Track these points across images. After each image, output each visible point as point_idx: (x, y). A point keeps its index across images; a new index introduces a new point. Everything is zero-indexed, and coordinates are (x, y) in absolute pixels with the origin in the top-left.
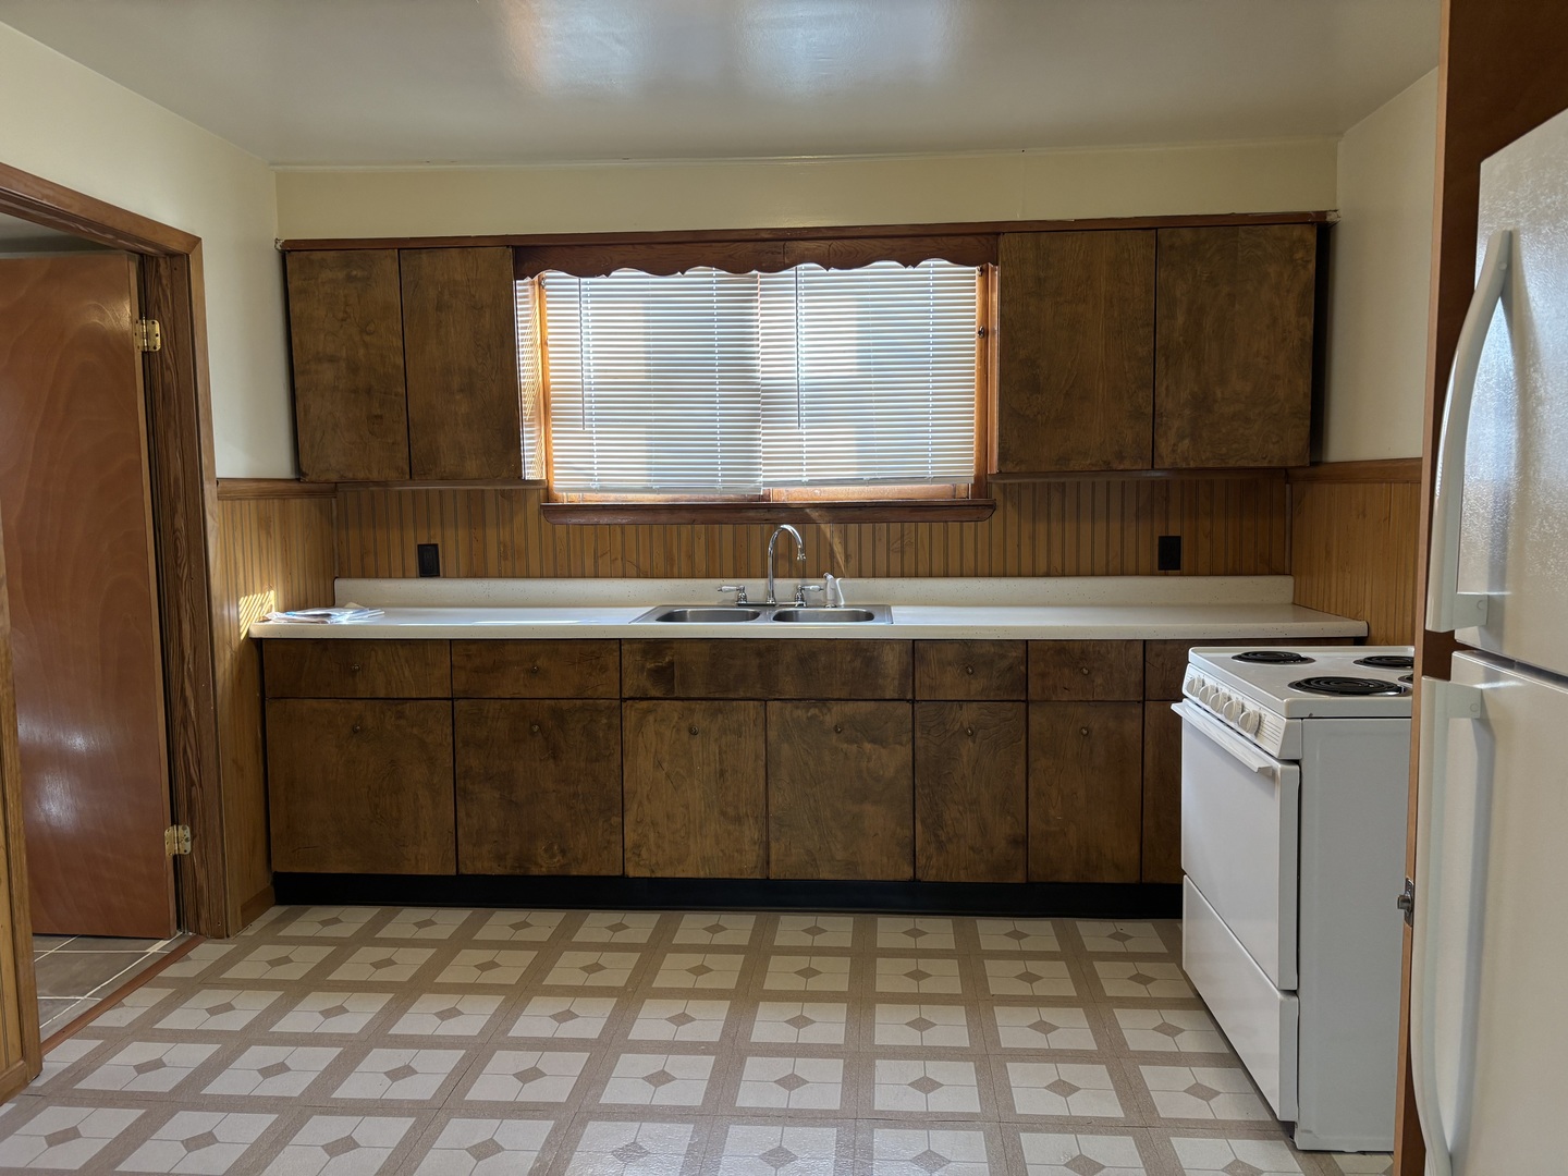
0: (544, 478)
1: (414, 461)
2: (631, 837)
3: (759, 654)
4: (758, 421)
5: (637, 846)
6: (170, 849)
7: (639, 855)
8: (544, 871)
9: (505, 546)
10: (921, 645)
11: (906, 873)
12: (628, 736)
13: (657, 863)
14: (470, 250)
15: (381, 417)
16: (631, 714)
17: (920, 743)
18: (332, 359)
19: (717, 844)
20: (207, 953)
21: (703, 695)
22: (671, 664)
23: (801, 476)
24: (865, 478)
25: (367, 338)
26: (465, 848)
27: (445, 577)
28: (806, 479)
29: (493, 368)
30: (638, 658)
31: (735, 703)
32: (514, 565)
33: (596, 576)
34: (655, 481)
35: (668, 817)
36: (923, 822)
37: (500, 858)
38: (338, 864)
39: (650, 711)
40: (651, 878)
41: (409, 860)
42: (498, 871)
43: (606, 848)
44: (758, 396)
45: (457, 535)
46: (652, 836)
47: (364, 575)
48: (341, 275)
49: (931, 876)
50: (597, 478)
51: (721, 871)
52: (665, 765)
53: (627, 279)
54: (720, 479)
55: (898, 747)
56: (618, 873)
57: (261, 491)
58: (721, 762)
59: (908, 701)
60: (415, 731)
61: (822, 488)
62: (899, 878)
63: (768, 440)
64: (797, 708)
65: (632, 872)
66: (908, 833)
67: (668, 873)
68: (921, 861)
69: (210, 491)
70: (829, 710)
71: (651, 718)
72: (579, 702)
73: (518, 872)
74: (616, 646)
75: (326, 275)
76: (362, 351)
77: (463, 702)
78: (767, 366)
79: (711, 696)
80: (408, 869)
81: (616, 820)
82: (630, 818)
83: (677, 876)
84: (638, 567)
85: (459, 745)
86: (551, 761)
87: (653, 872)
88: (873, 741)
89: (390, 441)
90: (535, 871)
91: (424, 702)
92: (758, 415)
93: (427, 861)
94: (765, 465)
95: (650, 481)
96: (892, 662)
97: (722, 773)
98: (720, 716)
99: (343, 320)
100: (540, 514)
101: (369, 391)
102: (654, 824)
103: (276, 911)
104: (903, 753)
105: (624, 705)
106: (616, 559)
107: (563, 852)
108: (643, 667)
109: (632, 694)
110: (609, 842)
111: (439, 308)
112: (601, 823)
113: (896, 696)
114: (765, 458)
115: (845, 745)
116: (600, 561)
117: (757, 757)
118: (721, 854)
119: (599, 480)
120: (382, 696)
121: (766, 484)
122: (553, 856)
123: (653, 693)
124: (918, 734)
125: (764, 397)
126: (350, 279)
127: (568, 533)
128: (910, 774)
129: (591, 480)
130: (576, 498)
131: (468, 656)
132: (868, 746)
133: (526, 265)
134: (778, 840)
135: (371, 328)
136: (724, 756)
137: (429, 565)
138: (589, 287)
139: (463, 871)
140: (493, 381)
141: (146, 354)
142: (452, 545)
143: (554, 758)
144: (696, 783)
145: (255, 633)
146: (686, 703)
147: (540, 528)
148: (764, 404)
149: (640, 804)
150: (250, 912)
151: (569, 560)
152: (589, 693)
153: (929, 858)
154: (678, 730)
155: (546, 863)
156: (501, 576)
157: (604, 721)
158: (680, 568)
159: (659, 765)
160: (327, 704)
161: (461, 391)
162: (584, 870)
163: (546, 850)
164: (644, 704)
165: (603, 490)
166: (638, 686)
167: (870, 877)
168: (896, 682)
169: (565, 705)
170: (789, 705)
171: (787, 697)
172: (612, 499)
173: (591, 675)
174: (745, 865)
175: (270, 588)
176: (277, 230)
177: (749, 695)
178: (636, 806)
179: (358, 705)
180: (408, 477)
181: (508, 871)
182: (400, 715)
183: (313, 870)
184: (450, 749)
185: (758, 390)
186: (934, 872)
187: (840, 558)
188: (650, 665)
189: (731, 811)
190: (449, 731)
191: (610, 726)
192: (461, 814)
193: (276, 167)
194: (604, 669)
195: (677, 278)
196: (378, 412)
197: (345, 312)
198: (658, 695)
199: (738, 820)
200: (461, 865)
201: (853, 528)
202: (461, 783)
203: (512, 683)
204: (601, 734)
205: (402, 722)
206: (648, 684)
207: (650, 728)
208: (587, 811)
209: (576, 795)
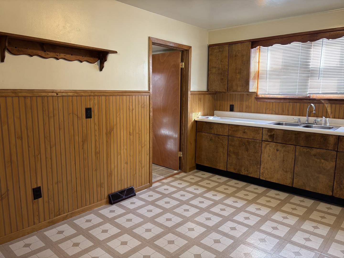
0: (256, 91)
1: (228, 88)
2: (262, 171)
3: (295, 134)
4: (309, 78)
5: (263, 173)
6: (179, 156)
7: (263, 175)
8: (243, 174)
9: (247, 106)
10: (341, 137)
11: (330, 194)
12: (263, 149)
13: (267, 177)
14: (242, 43)
16: (264, 144)
17: (338, 162)
18: (215, 68)
19: (281, 176)
20: (183, 174)
21: (281, 142)
22: (274, 134)
23: (319, 92)
24: (338, 92)
25: (222, 63)
26: (228, 166)
27: (234, 111)
28: (321, 93)
29: (245, 68)
30: (266, 132)
31: (288, 145)
32: (248, 110)
33: (266, 113)
34: (281, 92)
35: (270, 168)
36: (336, 182)
37: (235, 169)
38: (206, 164)
39: (268, 144)
40: (265, 180)
41: (218, 166)
42: (234, 172)
43: (256, 172)
44: (310, 72)
45: (238, 103)
46: (266, 171)
47: (220, 110)
48: (218, 50)
49: (337, 196)
50: (267, 92)
51: (281, 183)
52: (270, 157)
53: (277, 46)
54: (297, 92)
55: (331, 162)
56: (258, 178)
57: (200, 93)
58: (284, 158)
59: (336, 151)
60: (221, 141)
61: (326, 95)
62: (328, 194)
63: (311, 83)
64: (304, 148)
65: (261, 178)
66: (332, 184)
67: (269, 180)
68: (335, 192)
69: (189, 93)
70: (313, 150)
71: (268, 146)
72: (253, 140)
73: (238, 173)
74: (262, 129)
75: (215, 51)
76: (220, 66)
77: (230, 137)
78: (313, 64)
79: (283, 143)
80: (218, 168)
81: (259, 166)
82: (262, 167)
83: (271, 181)
84: (275, 112)
85: (229, 145)
86: (246, 152)
87: (266, 179)
88: (324, 160)
89: (224, 84)
90: (241, 173)
91: (223, 136)
92: (309, 76)
93: (221, 167)
94: (309, 89)
95: (280, 92)
96: (332, 141)
97: (284, 161)
98: (284, 148)
99: (218, 59)
100: (255, 99)
101: (221, 74)
102: (267, 169)
103: (196, 170)
104: (333, 164)
105: (262, 142)
106: (270, 110)
107: (247, 171)
108: (267, 134)
109: (264, 140)
110: (257, 171)
111: (236, 56)
112: (255, 167)
113: (332, 149)
114: (310, 87)
115: (316, 160)
116: (267, 110)
117: (292, 159)
118: (282, 179)
119: (268, 92)
120: (216, 134)
121: (309, 94)
122: (245, 171)
124: (338, 160)
125: (311, 72)
126: (220, 51)
127: (260, 103)
128: (334, 170)
129: (266, 92)
130: (263, 96)
131: (232, 128)
132: (323, 161)
133: (254, 45)
134: (296, 178)
135: (223, 61)
136: (284, 157)
137: (232, 109)
138: (270, 49)
139: (228, 170)
140: (245, 71)
141: (182, 69)
142: (237, 106)
143: (247, 151)
144: (277, 162)
145: (196, 120)
146: (277, 144)
147: (255, 102)
148: (311, 74)
149: (264, 164)
150: (191, 169)
151: (260, 110)
152: (255, 138)
153: (337, 191)
154: (274, 149)
155: (244, 173)
156: (246, 112)
157: (258, 145)
158: (285, 113)
160: (206, 134)
161: (239, 73)
162: (251, 175)
163: (244, 170)
164: (267, 142)
165: (268, 94)
166: (266, 138)
167: (320, 192)
168: (333, 146)
169: (250, 140)
170: (302, 148)
171: (301, 145)
172: (271, 96)
173: (256, 134)
174: (287, 182)
175: (200, 111)
176: (208, 43)
177: (292, 144)
178: (263, 164)
179: (212, 135)
180: (227, 91)
181: (236, 172)
182: (219, 138)
183: (202, 164)
184: (227, 146)
185: (310, 70)
186: (338, 195)
187: (329, 113)
188: (269, 134)
189: (285, 169)
190: (227, 142)
191: (259, 146)
192: (228, 159)
193: (209, 31)
194: (259, 134)
195: (289, 45)
196: (223, 78)
197: (218, 58)
198: (270, 141)
199: (286, 172)
200: (227, 169)
201: (334, 105)
202: (229, 153)
203: (240, 134)
204: (257, 147)
205: (219, 139)
206: (268, 138)
207: (268, 148)
208: (253, 163)
209: (251, 159)
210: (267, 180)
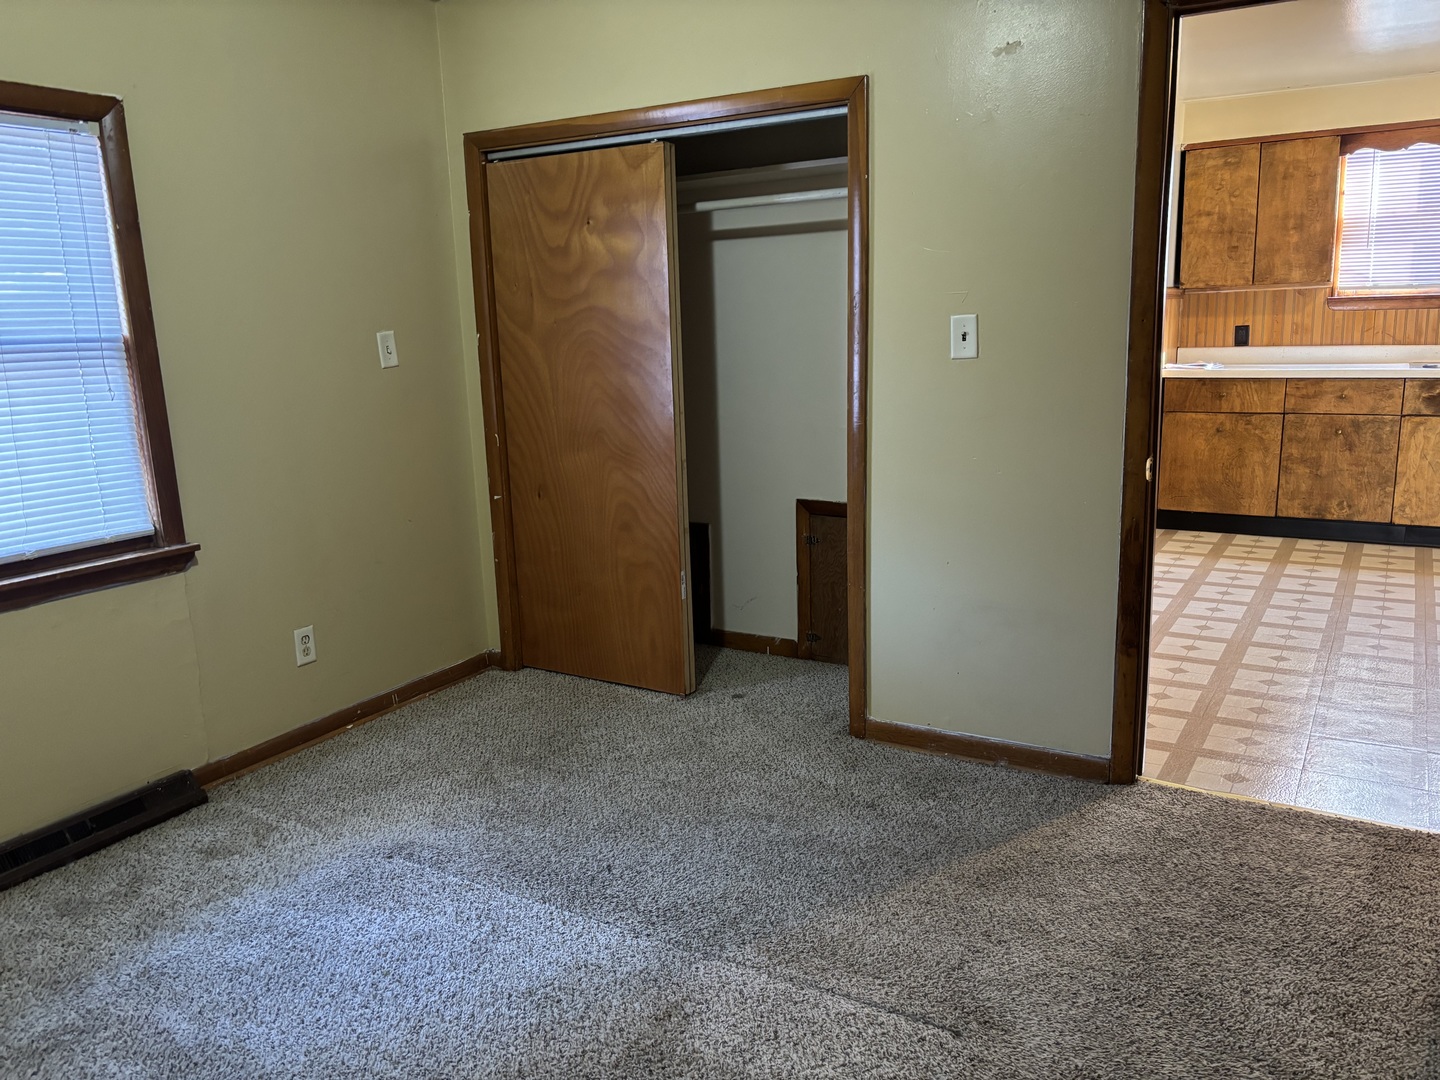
1: (1257, 273)
2: (1398, 501)
5: (1403, 506)
7: (1404, 511)
8: (1335, 517)
9: (1297, 325)
12: (1404, 439)
13: (1417, 517)
14: (1310, 140)
15: (1237, 247)
16: (1407, 426)
18: (1209, 214)
25: (1233, 199)
26: (1283, 502)
27: (1252, 346)
29: (1318, 212)
30: (1417, 390)
32: (1302, 336)
33: (1364, 344)
35: (1427, 488)
37: (1306, 508)
38: (1198, 506)
39: (1421, 423)
40: (1411, 525)
41: (1245, 506)
42: (1303, 515)
43: (1380, 505)
45: (1263, 319)
46: (1414, 500)
47: (1197, 345)
48: (1221, 162)
50: (1369, 280)
52: (1429, 457)
56: (1387, 521)
60: (1257, 432)
65: (1397, 521)
67: (1424, 523)
71: (1422, 428)
72: (1371, 417)
73: (1317, 517)
74: (1402, 383)
75: (1211, 163)
76: (1229, 208)
77: (1291, 415)
80: (1243, 512)
81: (1390, 489)
82: (1400, 488)
83: (1431, 525)
84: (1394, 337)
85: (1285, 440)
86: (1347, 453)
87: (1413, 521)
89: (1241, 262)
90: (1329, 517)
91: (1265, 415)
93: (1257, 508)
99: (1219, 189)
100: (1325, 304)
101: (1231, 232)
102: (1417, 493)
105: (1403, 419)
106: (1378, 333)
107: (1350, 507)
108: (1420, 396)
109: (1410, 413)
110: (1382, 502)
111: (1285, 178)
112: (1378, 492)
116: (1366, 334)
119: (1373, 281)
120: (1238, 411)
122: (1342, 509)
123: (1425, 412)
126: (1226, 164)
127: (1344, 316)
129: (1365, 281)
130: (1350, 293)
131: (1298, 388)
133: (1349, 146)
135: (1237, 193)
137: (1242, 337)
139: (1280, 514)
140: (1317, 220)
142: (1258, 325)
143: (1350, 450)
147: (1324, 313)
149: (1408, 480)
151: (1343, 334)
152: (1379, 412)
155: (1335, 513)
157: (1388, 429)
159: (1424, 457)
160: (1202, 416)
161: (1294, 228)
162: (1363, 518)
163: (1338, 505)
164: (1418, 419)
165: (1375, 287)
166: (1415, 408)
169: (1361, 418)
172: (1379, 292)
173: (1381, 400)
176: (1183, 138)
178: (1404, 482)
179: (1221, 417)
180: (1250, 283)
181: (1311, 516)
182: (1249, 423)
183: (1187, 510)
184: (1279, 443)
188: (1425, 395)
190: (1280, 432)
191: (1392, 432)
192: (1282, 481)
193: (1187, 102)
194: (1391, 397)
196: (1236, 244)
197: (1221, 184)
198: (1429, 413)
200: (1279, 511)
202: (1284, 463)
203: (1326, 405)
204: (1385, 436)
205: (1249, 427)
206: (1422, 407)
207: (1420, 436)
208: (1369, 482)
209: (1362, 473)
210: (1417, 524)
